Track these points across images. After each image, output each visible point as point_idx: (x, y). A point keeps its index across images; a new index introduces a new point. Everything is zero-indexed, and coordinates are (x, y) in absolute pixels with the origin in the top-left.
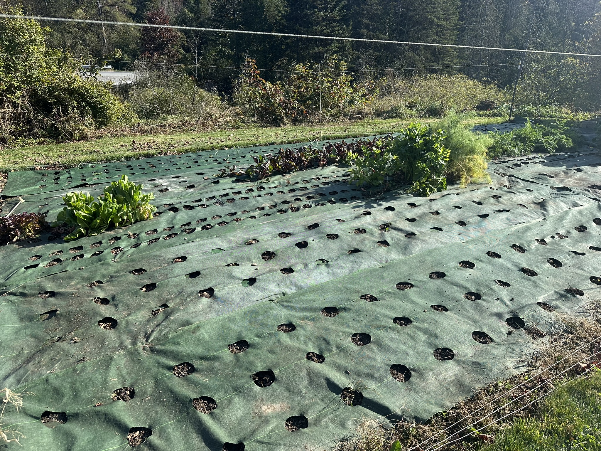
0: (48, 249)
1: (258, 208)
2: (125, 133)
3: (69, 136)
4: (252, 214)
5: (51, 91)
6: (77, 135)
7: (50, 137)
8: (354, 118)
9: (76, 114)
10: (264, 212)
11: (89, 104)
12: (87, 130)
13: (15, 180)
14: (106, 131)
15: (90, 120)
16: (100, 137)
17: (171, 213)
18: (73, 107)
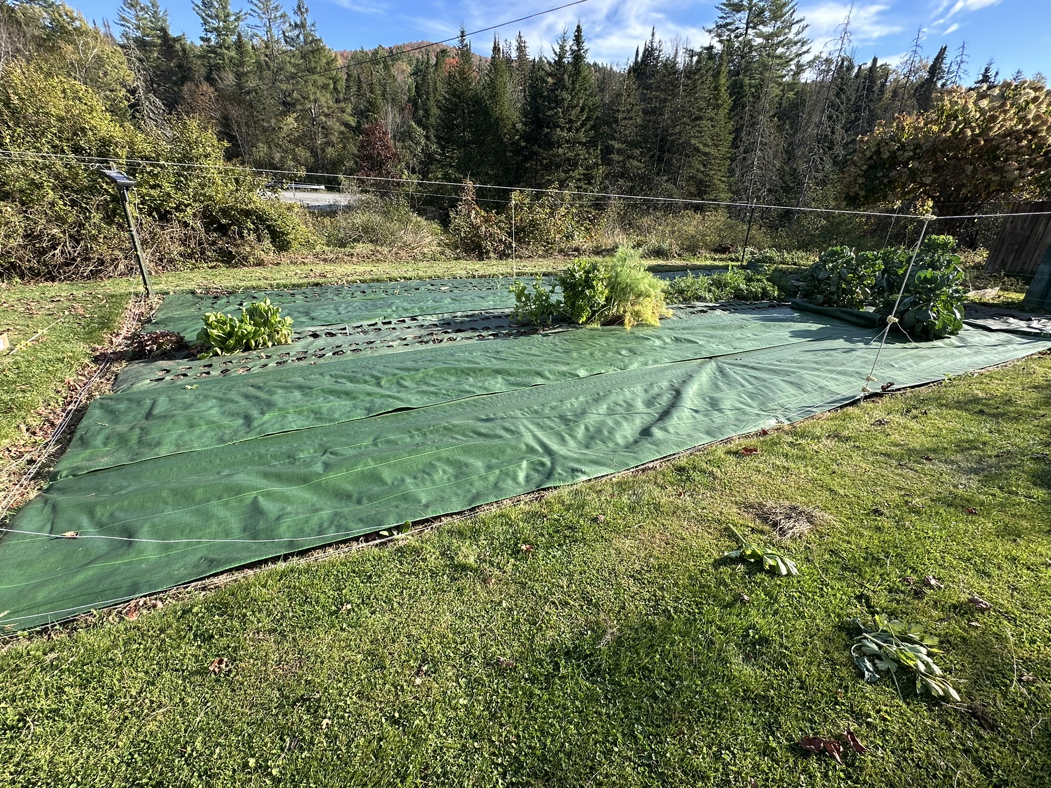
0: (179, 364)
1: (400, 339)
2: (306, 261)
3: (243, 261)
4: (391, 344)
5: (225, 212)
6: (251, 259)
7: (223, 262)
8: (569, 255)
9: (252, 237)
10: (405, 342)
11: (268, 227)
12: (263, 256)
13: (170, 302)
14: (284, 257)
15: (267, 243)
16: (278, 264)
17: (312, 339)
18: (249, 230)
